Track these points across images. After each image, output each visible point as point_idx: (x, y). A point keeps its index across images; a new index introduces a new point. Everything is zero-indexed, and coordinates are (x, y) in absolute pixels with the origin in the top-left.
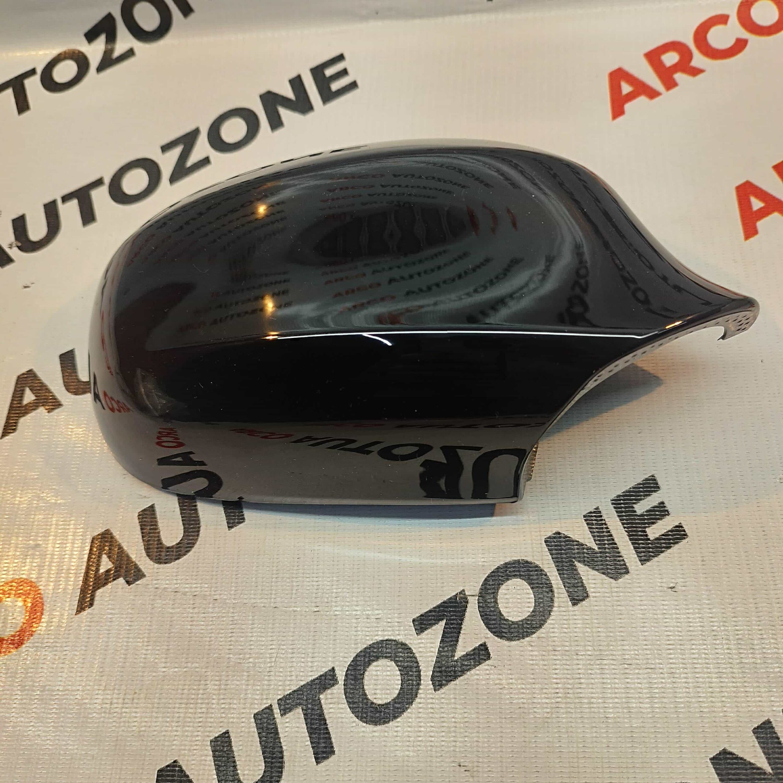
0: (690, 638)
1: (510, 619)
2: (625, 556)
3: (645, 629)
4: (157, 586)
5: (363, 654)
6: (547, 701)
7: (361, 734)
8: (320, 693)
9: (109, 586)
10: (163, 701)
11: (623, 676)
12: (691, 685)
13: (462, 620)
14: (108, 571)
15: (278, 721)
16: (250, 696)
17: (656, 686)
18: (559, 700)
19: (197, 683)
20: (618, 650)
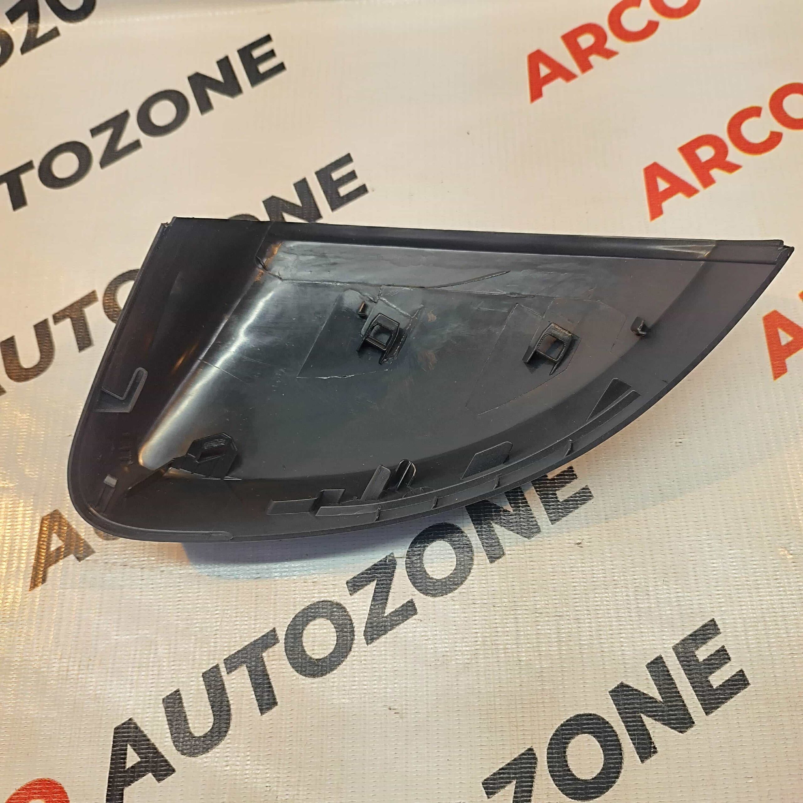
0: (594, 587)
1: (434, 577)
2: (537, 517)
3: (554, 581)
4: (106, 561)
5: (301, 615)
6: (467, 649)
7: (302, 686)
8: (263, 651)
9: (61, 563)
10: (117, 665)
11: (534, 624)
12: (593, 628)
13: (391, 580)
14: (58, 549)
15: (224, 678)
16: (198, 657)
17: (563, 631)
18: (478, 647)
19: (148, 648)
20: (530, 601)
